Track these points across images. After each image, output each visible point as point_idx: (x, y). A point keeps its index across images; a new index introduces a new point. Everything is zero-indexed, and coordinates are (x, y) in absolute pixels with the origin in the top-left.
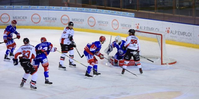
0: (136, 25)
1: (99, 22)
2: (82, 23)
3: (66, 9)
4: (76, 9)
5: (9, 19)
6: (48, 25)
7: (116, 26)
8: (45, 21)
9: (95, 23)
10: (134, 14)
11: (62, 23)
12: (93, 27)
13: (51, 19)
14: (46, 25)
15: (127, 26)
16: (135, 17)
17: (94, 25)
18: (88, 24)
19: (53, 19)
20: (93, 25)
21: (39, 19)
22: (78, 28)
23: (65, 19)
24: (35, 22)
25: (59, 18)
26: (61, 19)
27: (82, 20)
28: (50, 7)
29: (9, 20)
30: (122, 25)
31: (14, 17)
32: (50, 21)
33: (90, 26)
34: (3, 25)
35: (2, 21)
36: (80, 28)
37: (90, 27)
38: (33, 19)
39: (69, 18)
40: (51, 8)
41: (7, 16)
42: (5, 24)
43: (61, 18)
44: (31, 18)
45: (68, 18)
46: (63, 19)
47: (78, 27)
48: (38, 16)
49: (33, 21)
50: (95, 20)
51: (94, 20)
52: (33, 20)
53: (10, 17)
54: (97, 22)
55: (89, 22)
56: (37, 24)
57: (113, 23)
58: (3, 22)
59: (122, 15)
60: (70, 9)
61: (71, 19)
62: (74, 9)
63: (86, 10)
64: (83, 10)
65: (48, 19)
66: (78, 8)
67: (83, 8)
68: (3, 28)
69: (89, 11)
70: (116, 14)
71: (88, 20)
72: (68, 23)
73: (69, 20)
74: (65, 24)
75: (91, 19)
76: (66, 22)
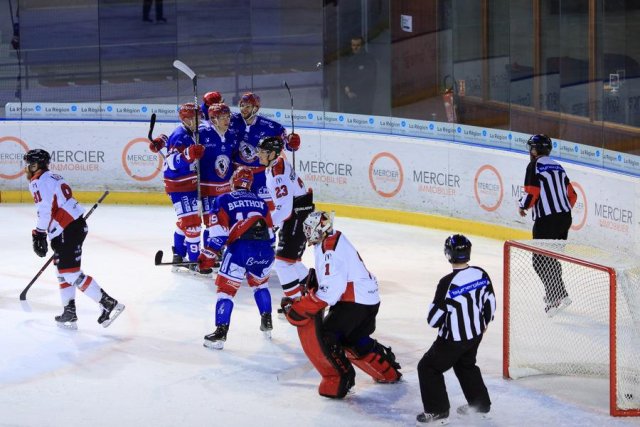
1: (517, 190)
2: (454, 192)
3: (391, 124)
4: (432, 127)
5: (157, 164)
6: (317, 197)
7: (578, 212)
8: (307, 178)
9: (502, 195)
11: (374, 187)
12: (493, 213)
13: (331, 169)
15: (617, 214)
17: (499, 203)
18: (475, 200)
19: (338, 170)
20: (495, 203)
22: (439, 215)
23: (385, 172)
25: (361, 164)
26: (371, 169)
27: (453, 180)
28: (329, 115)
29: (159, 169)
30: (599, 209)
32: (327, 179)
33: (483, 206)
34: (133, 187)
35: (129, 172)
36: (442, 212)
37: (483, 212)
39: (400, 170)
40: (330, 120)
42: (139, 182)
43: (372, 164)
45: (397, 169)
46: (378, 172)
47: (437, 211)
50: (500, 178)
51: (497, 182)
53: (161, 157)
54: (507, 189)
55: (479, 190)
58: (134, 177)
59: (600, 163)
60: (407, 129)
61: (408, 174)
62: (421, 128)
63: (469, 136)
64: (457, 133)
65: (316, 169)
66: (438, 125)
67: (457, 126)
68: (131, 203)
69: (482, 137)
70: (579, 159)
71: (476, 179)
72: (397, 191)
73: (402, 175)
74: (385, 192)
75: (487, 176)
76: (389, 187)
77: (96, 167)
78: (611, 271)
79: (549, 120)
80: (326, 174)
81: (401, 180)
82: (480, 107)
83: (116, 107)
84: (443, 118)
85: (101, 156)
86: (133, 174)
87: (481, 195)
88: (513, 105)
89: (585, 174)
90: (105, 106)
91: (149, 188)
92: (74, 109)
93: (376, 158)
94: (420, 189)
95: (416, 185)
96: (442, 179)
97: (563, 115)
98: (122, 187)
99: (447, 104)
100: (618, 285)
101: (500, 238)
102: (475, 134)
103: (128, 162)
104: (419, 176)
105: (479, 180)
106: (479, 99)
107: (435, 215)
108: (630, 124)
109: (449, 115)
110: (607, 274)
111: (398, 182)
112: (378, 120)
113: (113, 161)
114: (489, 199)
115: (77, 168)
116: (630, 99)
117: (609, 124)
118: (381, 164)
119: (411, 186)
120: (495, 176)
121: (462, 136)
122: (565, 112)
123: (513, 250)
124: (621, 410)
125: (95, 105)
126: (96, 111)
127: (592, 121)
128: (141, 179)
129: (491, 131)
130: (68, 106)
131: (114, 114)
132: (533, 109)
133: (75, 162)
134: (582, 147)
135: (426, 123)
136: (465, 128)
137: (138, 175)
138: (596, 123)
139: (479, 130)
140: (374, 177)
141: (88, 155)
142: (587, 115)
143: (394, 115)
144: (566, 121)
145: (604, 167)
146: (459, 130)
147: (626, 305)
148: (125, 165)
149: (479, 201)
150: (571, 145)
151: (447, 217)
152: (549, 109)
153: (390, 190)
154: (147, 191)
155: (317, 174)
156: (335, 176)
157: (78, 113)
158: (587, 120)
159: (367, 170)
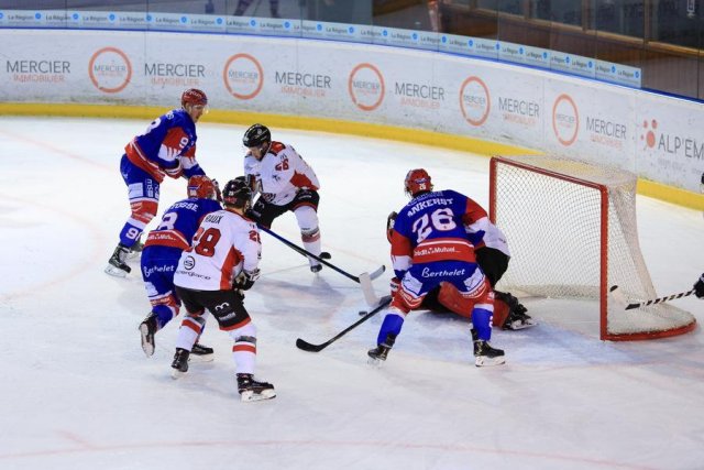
0: (646, 125)
1: (504, 103)
2: (438, 105)
3: (372, 34)
4: (415, 36)
5: (125, 74)
6: (293, 110)
7: (569, 126)
8: (284, 90)
9: (489, 108)
10: (639, 70)
11: (354, 100)
12: (479, 127)
13: (309, 80)
14: (285, 111)
15: (610, 129)
16: (643, 89)
17: (485, 117)
18: (461, 114)
19: (317, 82)
20: (481, 117)
21: (258, 81)
22: (422, 130)
23: (365, 84)
24: (238, 92)
25: (340, 77)
26: (351, 81)
27: (437, 93)
28: (308, 23)
29: (128, 81)
30: (592, 123)
31: (150, 67)
32: (305, 91)
33: (469, 121)
34: (100, 99)
35: (96, 83)
36: (426, 126)
37: (467, 125)
38: (229, 78)
39: (382, 82)
40: (308, 29)
41: (120, 62)
42: (106, 94)
43: (352, 75)
44: (222, 74)
45: (378, 80)
46: (358, 84)
47: (420, 125)
48: (255, 66)
49: (229, 88)
50: (487, 92)
51: (484, 95)
52: (231, 84)
53: (130, 67)
54: (494, 102)
55: (464, 103)
56: (249, 102)
57: (557, 111)
58: (101, 88)
59: (593, 75)
60: (389, 38)
61: (389, 86)
62: (403, 37)
63: (454, 46)
64: (441, 43)
65: (293, 81)
66: (422, 34)
67: (442, 35)
68: (99, 116)
69: (468, 47)
70: (570, 70)
71: (461, 92)
72: (378, 104)
73: (383, 87)
74: (365, 104)
75: (473, 89)
76: (370, 100)
77: (62, 79)
78: (602, 189)
79: (539, 29)
80: (304, 87)
81: (383, 92)
82: (467, 15)
83: (83, 15)
84: (426, 27)
85: (66, 66)
86: (100, 85)
87: (467, 109)
88: (501, 14)
89: (577, 86)
90: (70, 13)
91: (117, 101)
92: (38, 16)
93: (357, 69)
94: (403, 102)
95: (399, 97)
96: (425, 91)
97: (554, 24)
98: (89, 100)
99: (432, 12)
100: (611, 204)
101: (486, 154)
102: (461, 44)
103: (95, 73)
104: (402, 88)
105: (464, 93)
106: (466, 7)
107: (417, 129)
108: (625, 34)
109: (434, 24)
110: (599, 192)
111: (379, 95)
112: (359, 29)
113: (79, 72)
114: (475, 113)
115: (41, 79)
116: (625, 7)
117: (603, 34)
118: (362, 76)
119: (393, 99)
120: (482, 88)
121: (447, 45)
122: (556, 20)
123: (500, 166)
124: (611, 335)
125: (61, 13)
126: (62, 19)
127: (584, 29)
128: (109, 91)
129: (478, 41)
130: (32, 13)
131: (80, 22)
132: (522, 17)
133: (39, 73)
134: (574, 58)
135: (409, 33)
136: (450, 37)
137: (106, 86)
138: (588, 32)
139: (466, 39)
140: (354, 89)
141: (53, 66)
142: (580, 24)
143: (376, 24)
144: (557, 31)
145: (596, 79)
146: (444, 39)
147: (618, 225)
148: (92, 76)
149: (464, 115)
150: (562, 55)
151: (431, 131)
152: (540, 17)
153: (371, 104)
154: (114, 104)
155: (294, 87)
156: (314, 89)
157: (43, 21)
158: (580, 29)
159: (347, 82)
